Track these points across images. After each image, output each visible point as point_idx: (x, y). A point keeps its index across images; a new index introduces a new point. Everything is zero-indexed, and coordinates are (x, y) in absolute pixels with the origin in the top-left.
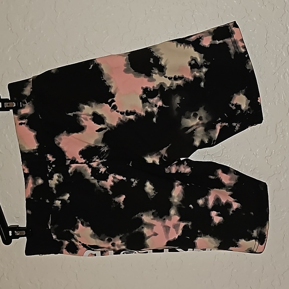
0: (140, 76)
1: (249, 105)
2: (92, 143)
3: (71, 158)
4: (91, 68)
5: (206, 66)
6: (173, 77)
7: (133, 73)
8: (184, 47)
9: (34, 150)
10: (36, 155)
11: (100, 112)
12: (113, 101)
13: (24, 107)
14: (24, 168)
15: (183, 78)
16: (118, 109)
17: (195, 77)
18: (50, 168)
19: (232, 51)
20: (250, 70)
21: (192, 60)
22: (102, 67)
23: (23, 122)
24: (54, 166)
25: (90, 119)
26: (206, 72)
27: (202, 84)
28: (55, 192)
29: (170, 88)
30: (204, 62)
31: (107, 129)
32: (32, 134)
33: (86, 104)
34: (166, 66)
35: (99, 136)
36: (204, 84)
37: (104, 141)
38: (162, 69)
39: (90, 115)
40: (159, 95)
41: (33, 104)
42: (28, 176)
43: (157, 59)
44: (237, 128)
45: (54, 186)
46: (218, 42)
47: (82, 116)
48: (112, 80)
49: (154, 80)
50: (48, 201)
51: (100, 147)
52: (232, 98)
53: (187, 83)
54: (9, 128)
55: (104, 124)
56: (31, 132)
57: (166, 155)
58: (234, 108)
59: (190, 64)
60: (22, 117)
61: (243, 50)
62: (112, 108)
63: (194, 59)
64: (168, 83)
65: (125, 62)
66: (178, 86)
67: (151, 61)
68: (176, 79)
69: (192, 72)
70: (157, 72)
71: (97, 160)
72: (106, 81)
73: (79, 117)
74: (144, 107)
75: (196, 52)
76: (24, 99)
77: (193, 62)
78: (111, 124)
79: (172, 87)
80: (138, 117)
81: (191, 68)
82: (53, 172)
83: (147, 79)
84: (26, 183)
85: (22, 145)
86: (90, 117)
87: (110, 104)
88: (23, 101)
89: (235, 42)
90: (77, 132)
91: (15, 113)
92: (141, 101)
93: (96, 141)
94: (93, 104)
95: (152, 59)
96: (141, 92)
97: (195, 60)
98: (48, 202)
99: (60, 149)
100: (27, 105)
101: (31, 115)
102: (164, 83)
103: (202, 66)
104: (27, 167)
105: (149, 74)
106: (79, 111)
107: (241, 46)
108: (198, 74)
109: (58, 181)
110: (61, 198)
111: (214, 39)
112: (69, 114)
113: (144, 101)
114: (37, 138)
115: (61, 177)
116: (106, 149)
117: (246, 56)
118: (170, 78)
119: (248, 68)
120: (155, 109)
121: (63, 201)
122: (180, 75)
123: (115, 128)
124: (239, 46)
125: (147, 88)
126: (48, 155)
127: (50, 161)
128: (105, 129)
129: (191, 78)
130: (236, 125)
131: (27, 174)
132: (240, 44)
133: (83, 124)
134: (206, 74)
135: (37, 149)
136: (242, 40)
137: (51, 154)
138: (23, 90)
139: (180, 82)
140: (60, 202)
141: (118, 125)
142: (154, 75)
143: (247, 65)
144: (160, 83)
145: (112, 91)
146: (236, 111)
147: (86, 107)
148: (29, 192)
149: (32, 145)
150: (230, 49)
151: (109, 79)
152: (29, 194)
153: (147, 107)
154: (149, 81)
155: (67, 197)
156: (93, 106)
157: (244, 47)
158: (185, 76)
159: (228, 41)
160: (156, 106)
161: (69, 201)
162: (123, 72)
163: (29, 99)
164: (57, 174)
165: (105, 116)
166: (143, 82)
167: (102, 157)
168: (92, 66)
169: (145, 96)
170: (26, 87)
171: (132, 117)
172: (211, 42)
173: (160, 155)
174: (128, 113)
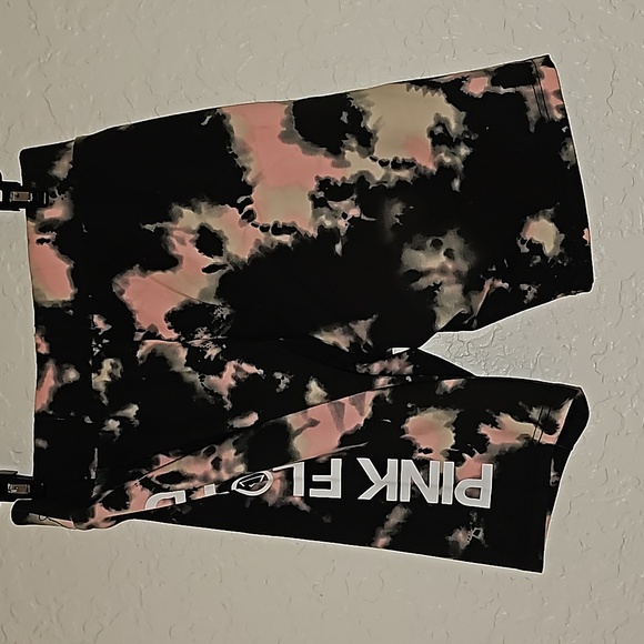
0: (316, 152)
1: (561, 246)
2: (195, 295)
3: (145, 327)
4: (206, 122)
5: (468, 143)
6: (391, 160)
7: (300, 144)
8: (424, 94)
9: (64, 302)
10: (69, 315)
11: (215, 224)
12: (249, 201)
13: (52, 205)
14: (39, 341)
15: (413, 164)
16: (256, 221)
17: (441, 166)
18: (96, 346)
19: (532, 114)
20: (568, 162)
21: (437, 125)
22: (232, 122)
23: (46, 237)
24: (105, 341)
25: (191, 241)
26: (468, 157)
27: (456, 184)
28: (105, 401)
29: (381, 185)
30: (465, 132)
31: (228, 268)
32: (65, 266)
33: (188, 205)
34: (375, 131)
35: (210, 282)
36: (461, 184)
37: (219, 293)
38: (366, 140)
39: (193, 232)
40: (355, 196)
41: (73, 198)
42: (47, 361)
43: (358, 115)
44: (530, 296)
45: (102, 387)
46: (502, 90)
47: (175, 233)
48: (251, 155)
49: (348, 164)
50: (88, 420)
51: (213, 307)
52: (524, 224)
53: (422, 178)
54: (14, 249)
55: (220, 254)
56: (63, 262)
58: (525, 249)
59: (431, 134)
60: (44, 227)
61: (559, 116)
62: (243, 217)
63: (441, 123)
64: (378, 173)
65: (285, 116)
66: (400, 182)
67: (344, 117)
68: (396, 165)
69: (435, 152)
70: (354, 145)
71: (205, 337)
72: (236, 156)
73: (168, 234)
75: (450, 106)
76: (52, 186)
77: (439, 130)
78: (237, 256)
79: (386, 182)
81: (434, 144)
82: (102, 354)
83: (329, 161)
84: (40, 377)
85: (38, 290)
86: (192, 236)
87: (240, 208)
88: (51, 189)
89: (541, 96)
90: (163, 270)
91: (31, 215)
93: (204, 293)
94: (203, 206)
95: (345, 115)
96: (313, 186)
97: (443, 125)
98: (90, 422)
99: (124, 305)
100: (58, 199)
101: (66, 223)
102: (368, 173)
103: (458, 142)
104: (46, 340)
105: (335, 150)
106: (170, 220)
107: (554, 105)
108: (448, 160)
109: (110, 374)
110: (119, 414)
111: (494, 82)
112: (148, 227)
114: (75, 275)
115: (117, 367)
116: (226, 312)
117: (564, 130)
118: (383, 164)
119: (565, 158)
121: (124, 421)
122: (408, 157)
123: (245, 265)
124: (550, 106)
125: (327, 180)
126: (95, 316)
127: (99, 330)
128: (223, 267)
129: (432, 168)
130: (529, 289)
131: (45, 355)
132: (554, 101)
133: (175, 253)
134: (467, 160)
135: (72, 301)
136: (559, 94)
137: (102, 315)
138: (52, 166)
139: (405, 174)
140: (118, 423)
141: (254, 259)
142: (347, 152)
143: (563, 150)
144: (361, 172)
145: (249, 178)
146: (529, 256)
147: (186, 211)
148: (45, 398)
149: (62, 291)
150: (527, 109)
151: (245, 151)
152: (45, 402)
154: (334, 165)
155: (132, 410)
156: (203, 210)
157: (562, 109)
158: (418, 161)
159: (527, 91)
161: (137, 422)
162: (278, 140)
163: (63, 186)
164: (111, 360)
165: (226, 234)
166: (321, 165)
167: (216, 331)
168: (208, 118)
169: (321, 194)
170: (59, 159)
171: (286, 239)
172: (487, 88)
173: (352, 334)
174: (277, 230)
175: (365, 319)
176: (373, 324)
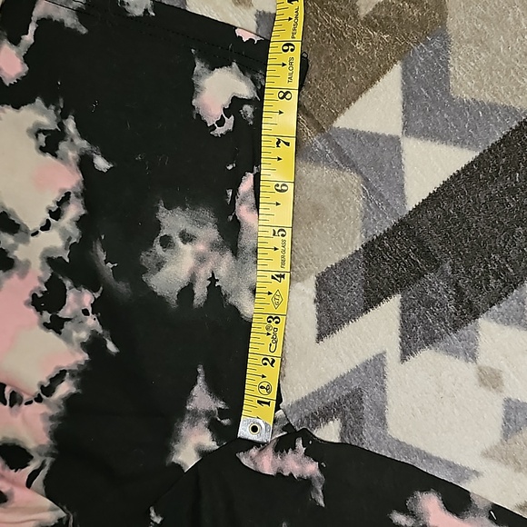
6: (48, 216)
15: (68, 194)
29: (73, 248)
30: (56, 111)
40: (68, 283)
46: (29, 38)
49: (28, 263)
52: (198, 115)
57: (221, 405)
64: (54, 241)
66: (81, 222)
68: (56, 214)
69: (65, 161)
74: (68, 340)
79: (70, 239)
80: (79, 374)
81: (54, 155)
92: (51, 334)
102: (46, 250)
103: (61, 125)
105: (8, 263)
111: (15, 41)
113: (56, 325)
118: (46, 227)
120: (92, 322)
122: (57, 196)
125: (34, 297)
139: (73, 211)
142: (15, 253)
144: (42, 257)
153: (75, 334)
154: (23, 275)
158: (68, 187)
160: (85, 312)
169: (47, 316)
171: (65, 389)
172: (18, 54)
173: (200, 417)
174: (47, 390)
175: (195, 383)
176: (207, 380)
